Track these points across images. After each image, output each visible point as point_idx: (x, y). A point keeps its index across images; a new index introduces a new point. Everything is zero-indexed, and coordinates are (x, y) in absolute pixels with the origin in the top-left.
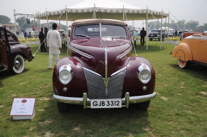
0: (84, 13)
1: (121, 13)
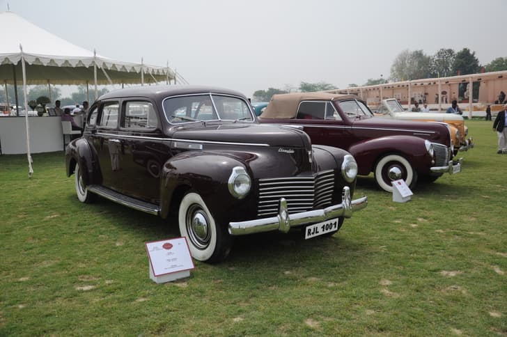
0: (71, 69)
1: (90, 67)
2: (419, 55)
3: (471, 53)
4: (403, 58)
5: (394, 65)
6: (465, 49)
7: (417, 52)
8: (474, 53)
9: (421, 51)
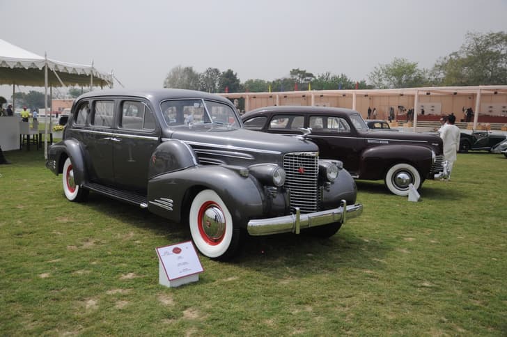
2: (189, 71)
3: (234, 73)
4: (176, 72)
5: (168, 78)
6: (229, 70)
7: (188, 68)
8: (236, 75)
9: (191, 68)
